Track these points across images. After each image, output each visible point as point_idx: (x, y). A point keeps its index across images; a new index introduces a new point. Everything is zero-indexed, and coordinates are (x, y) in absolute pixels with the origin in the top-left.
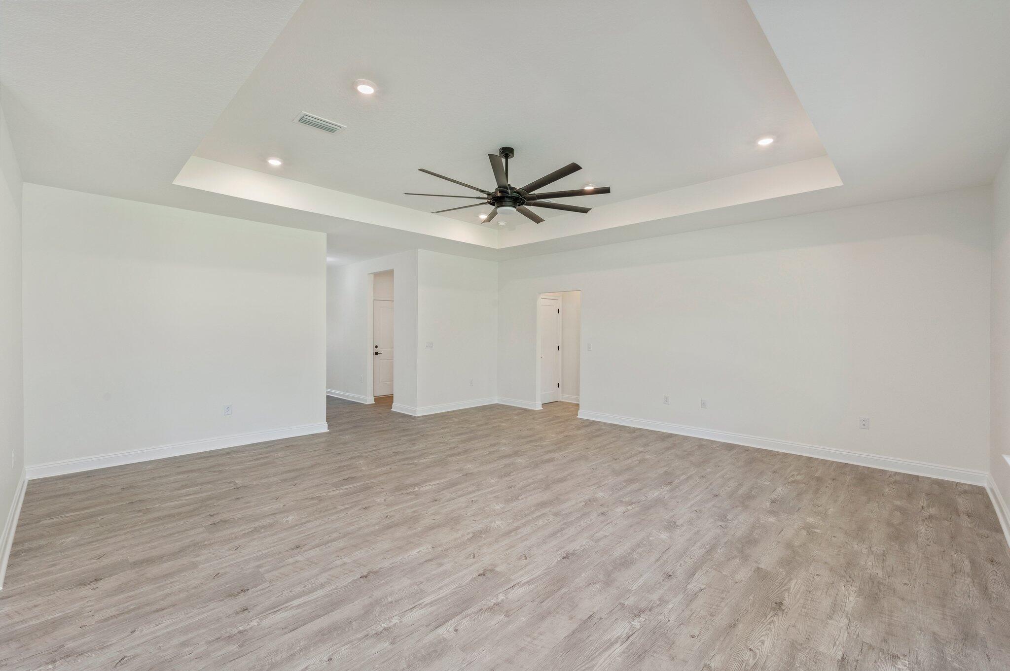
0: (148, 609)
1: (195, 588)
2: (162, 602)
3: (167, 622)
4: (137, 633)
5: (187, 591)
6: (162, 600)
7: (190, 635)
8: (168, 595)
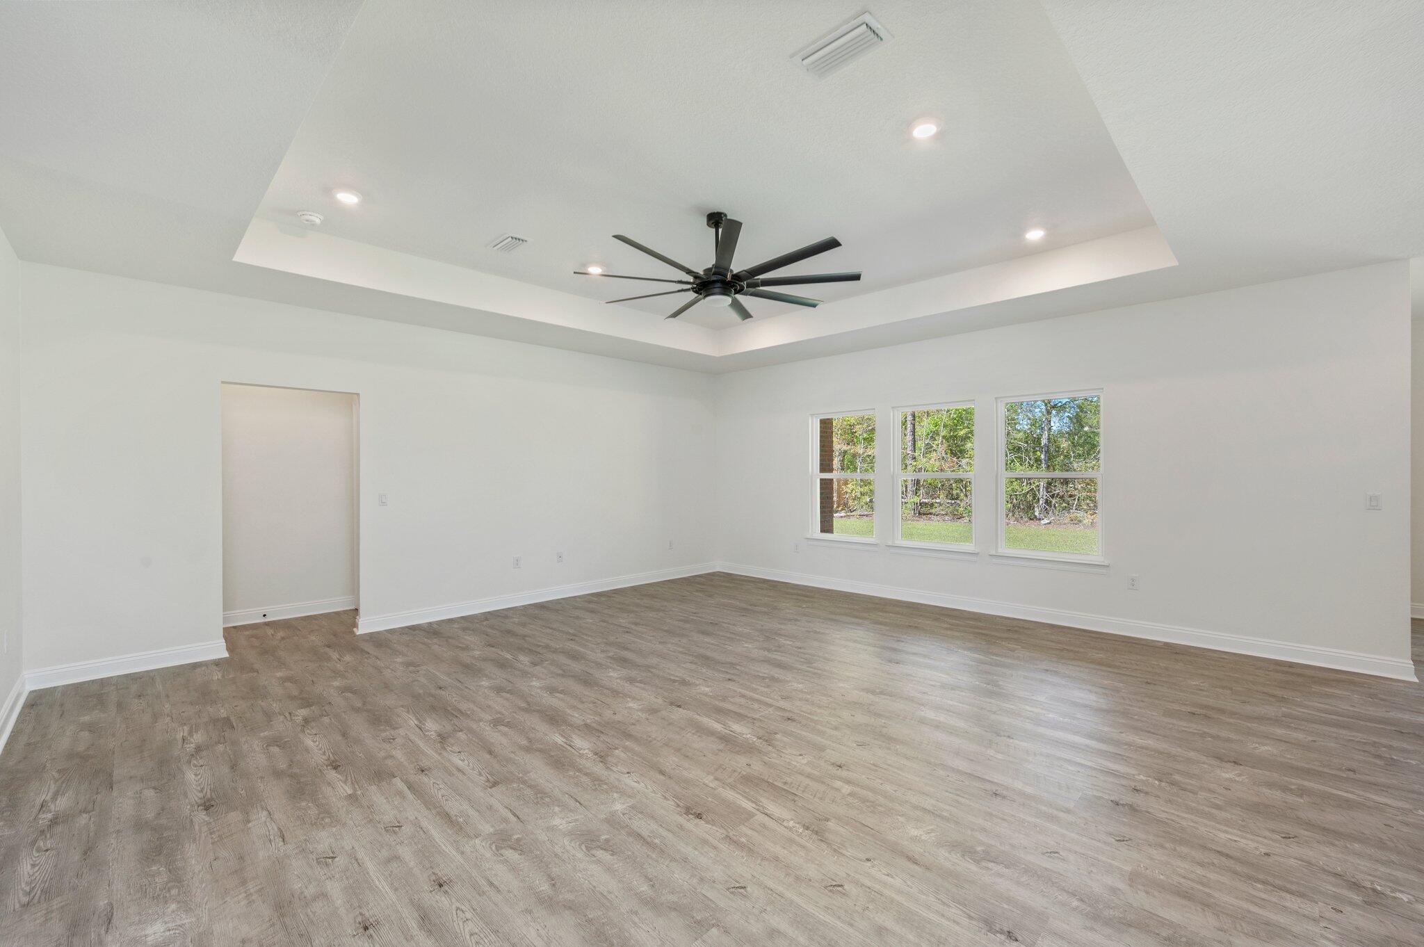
0: (1239, 868)
1: (1162, 847)
2: (1215, 861)
3: (1222, 835)
4: (1263, 851)
5: (1175, 850)
6: (1213, 864)
7: (1207, 809)
8: (1201, 864)
